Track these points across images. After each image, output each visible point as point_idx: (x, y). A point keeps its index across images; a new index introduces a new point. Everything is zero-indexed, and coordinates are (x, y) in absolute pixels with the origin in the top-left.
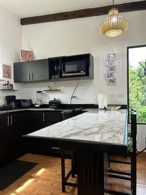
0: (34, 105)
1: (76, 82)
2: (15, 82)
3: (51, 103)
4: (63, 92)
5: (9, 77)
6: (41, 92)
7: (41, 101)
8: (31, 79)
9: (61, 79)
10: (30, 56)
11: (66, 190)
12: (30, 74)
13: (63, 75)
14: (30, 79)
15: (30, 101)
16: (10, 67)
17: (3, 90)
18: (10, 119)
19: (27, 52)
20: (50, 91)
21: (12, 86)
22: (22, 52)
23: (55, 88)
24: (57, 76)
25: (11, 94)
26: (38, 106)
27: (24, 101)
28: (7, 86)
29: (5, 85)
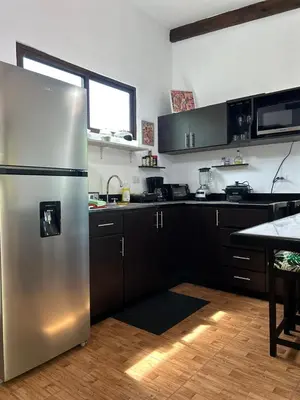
0: (194, 194)
1: (286, 146)
2: (160, 152)
3: (230, 190)
4: (254, 169)
5: (151, 143)
6: (208, 169)
7: (207, 188)
8: (191, 145)
9: (253, 141)
10: (187, 100)
11: (278, 354)
12: (188, 136)
13: (259, 133)
14: (188, 145)
15: (186, 187)
16: (152, 124)
17: (143, 166)
18: (160, 216)
19: (183, 93)
20: (227, 166)
21: (155, 158)
22: (174, 93)
23: (238, 161)
24: (243, 137)
25: (154, 174)
26: (203, 196)
27: (177, 186)
28: (148, 159)
29: (145, 158)
